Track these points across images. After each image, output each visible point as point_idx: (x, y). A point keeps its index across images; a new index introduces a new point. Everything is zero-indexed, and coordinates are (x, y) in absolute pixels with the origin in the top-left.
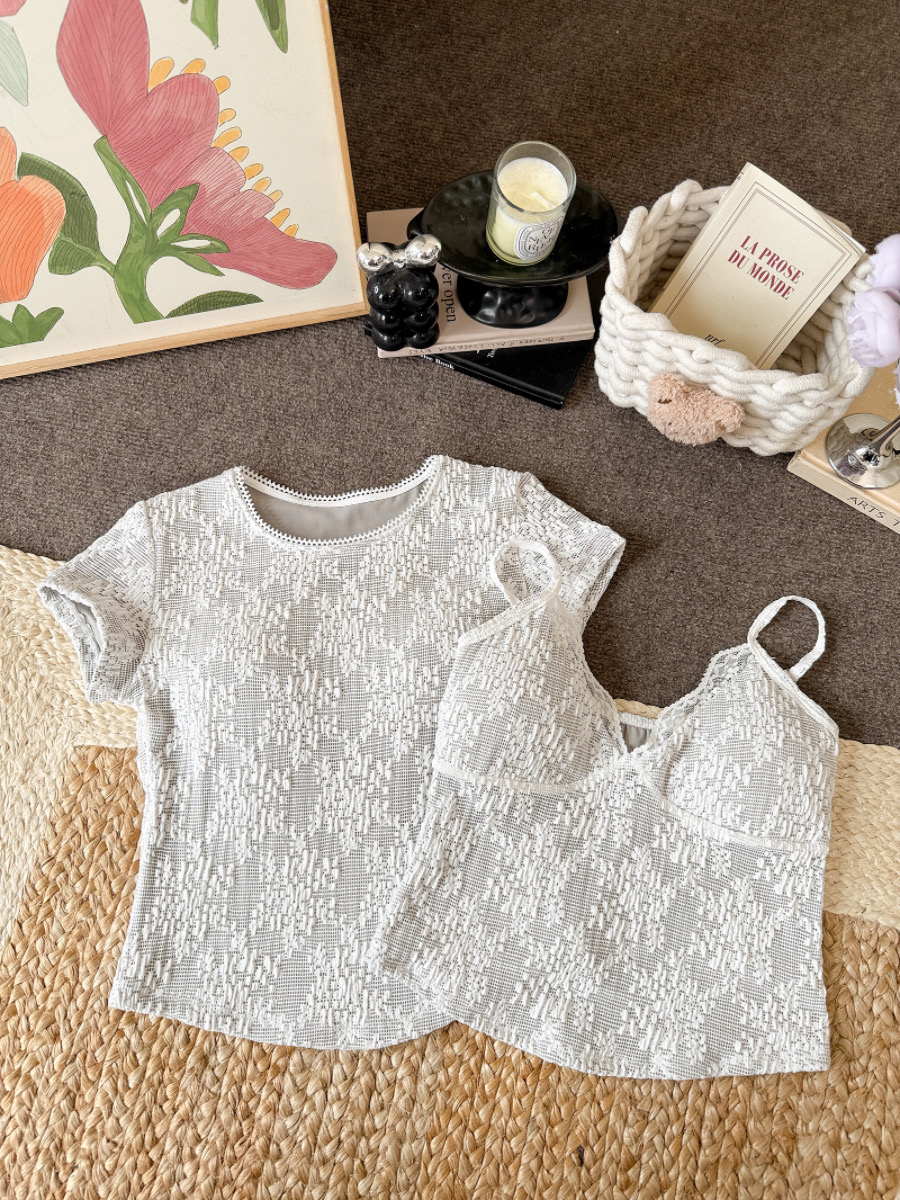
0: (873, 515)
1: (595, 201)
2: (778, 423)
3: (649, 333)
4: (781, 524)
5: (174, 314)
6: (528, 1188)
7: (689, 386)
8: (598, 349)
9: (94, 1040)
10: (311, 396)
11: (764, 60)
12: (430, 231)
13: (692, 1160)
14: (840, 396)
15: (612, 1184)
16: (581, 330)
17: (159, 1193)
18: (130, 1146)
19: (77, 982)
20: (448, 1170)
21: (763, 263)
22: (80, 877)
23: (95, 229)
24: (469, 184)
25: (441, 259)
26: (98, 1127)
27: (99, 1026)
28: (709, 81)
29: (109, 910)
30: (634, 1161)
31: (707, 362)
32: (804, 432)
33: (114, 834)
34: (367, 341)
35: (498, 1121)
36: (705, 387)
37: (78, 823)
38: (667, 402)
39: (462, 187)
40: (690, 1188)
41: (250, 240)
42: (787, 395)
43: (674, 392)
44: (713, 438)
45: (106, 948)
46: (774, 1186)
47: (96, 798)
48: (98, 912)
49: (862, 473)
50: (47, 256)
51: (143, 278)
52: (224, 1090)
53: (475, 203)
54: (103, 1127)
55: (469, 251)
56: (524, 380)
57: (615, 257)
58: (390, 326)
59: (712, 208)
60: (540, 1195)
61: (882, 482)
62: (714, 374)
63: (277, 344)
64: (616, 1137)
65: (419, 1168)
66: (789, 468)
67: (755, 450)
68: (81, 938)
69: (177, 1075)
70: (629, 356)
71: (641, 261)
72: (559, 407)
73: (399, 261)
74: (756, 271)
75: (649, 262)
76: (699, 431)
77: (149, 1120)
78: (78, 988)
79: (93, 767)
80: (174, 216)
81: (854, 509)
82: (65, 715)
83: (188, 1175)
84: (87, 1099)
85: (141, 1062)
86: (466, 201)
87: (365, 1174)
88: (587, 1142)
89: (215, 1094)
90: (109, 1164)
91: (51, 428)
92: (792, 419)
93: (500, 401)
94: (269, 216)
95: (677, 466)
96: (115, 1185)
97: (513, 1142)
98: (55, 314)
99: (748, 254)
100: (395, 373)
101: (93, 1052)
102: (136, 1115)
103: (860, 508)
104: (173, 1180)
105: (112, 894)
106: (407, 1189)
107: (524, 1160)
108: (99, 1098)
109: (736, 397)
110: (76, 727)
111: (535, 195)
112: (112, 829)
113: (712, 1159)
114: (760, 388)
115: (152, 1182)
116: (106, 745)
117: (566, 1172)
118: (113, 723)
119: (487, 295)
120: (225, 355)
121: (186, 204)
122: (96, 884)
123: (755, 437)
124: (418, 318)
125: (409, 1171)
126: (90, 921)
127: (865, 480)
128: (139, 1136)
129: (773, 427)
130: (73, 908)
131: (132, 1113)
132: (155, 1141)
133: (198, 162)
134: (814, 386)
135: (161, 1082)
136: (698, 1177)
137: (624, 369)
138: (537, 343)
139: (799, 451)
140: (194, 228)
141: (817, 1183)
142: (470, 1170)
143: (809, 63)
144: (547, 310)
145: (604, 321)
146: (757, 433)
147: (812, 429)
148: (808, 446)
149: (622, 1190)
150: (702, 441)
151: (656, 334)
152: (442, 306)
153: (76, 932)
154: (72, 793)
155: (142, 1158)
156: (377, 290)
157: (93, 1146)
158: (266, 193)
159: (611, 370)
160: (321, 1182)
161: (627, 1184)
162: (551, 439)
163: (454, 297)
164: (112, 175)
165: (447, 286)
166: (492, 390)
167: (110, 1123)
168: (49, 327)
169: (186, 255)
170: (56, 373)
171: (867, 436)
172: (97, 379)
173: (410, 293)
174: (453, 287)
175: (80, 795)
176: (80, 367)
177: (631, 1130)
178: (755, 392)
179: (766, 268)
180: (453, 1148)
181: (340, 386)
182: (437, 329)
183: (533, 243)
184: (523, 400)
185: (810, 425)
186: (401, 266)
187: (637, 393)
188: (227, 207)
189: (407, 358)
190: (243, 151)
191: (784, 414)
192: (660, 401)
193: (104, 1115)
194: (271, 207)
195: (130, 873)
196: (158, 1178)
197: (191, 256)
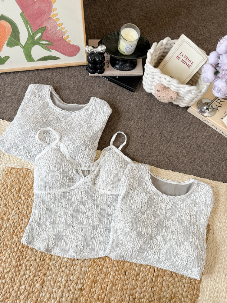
0: (207, 123)
1: (145, 41)
2: (185, 98)
3: (156, 73)
4: (185, 124)
5: (38, 60)
6: (112, 280)
7: (164, 87)
8: (144, 78)
9: (6, 240)
10: (71, 84)
11: (189, 11)
12: (104, 44)
13: (152, 275)
14: (200, 92)
15: (133, 280)
16: (140, 73)
17: (20, 278)
18: (14, 266)
19: (3, 225)
20: (93, 275)
21: (184, 59)
22: (5, 199)
23: (19, 36)
24: (114, 34)
25: (106, 51)
26: (6, 260)
27: (8, 236)
28: (175, 15)
29: (12, 208)
30: (138, 274)
31: (169, 81)
32: (191, 101)
33: (15, 189)
34: (86, 71)
35: (106, 265)
36: (168, 88)
37: (5, 186)
38: (159, 91)
39: (113, 34)
40: (151, 281)
41: (58, 43)
42: (188, 91)
43: (161, 88)
44: (170, 101)
45: (11, 217)
46: (172, 282)
47: (10, 180)
48: (9, 208)
49: (205, 113)
50: (6, 42)
51: (31, 50)
52: (38, 254)
53: (115, 39)
54: (7, 261)
55: (113, 50)
56: (125, 84)
57: (149, 54)
58: (93, 67)
59: (173, 45)
60: (115, 282)
61: (210, 115)
62: (171, 85)
63: (64, 70)
64: (134, 269)
65: (86, 274)
66: (188, 111)
67: (180, 105)
68: (5, 214)
69: (27, 249)
70: (151, 79)
71: (155, 56)
72: (133, 92)
73: (95, 51)
74: (183, 61)
75: (157, 57)
76: (166, 99)
77: (19, 260)
78: (3, 226)
79: (10, 172)
80: (39, 35)
81: (202, 122)
82: (4, 159)
83: (28, 274)
84: (4, 254)
85: (18, 245)
86: (113, 38)
87: (72, 275)
88: (127, 270)
89: (36, 255)
90: (8, 270)
91: (5, 87)
92: (189, 97)
93: (119, 89)
94: (63, 37)
95: (161, 108)
96: (10, 275)
97: (109, 269)
98: (7, 58)
99: (181, 57)
100: (93, 80)
101: (6, 242)
102: (16, 258)
103: (204, 121)
104: (24, 275)
105: (13, 204)
106: (83, 279)
107: (112, 273)
108: (7, 253)
109: (176, 91)
110: (6, 162)
111: (130, 37)
112: (14, 187)
113: (157, 274)
114: (181, 89)
115: (19, 275)
116: (14, 167)
117: (122, 277)
118: (16, 162)
119: (117, 62)
120: (50, 72)
121: (43, 32)
122: (9, 201)
123: (180, 102)
124: (99, 66)
125: (83, 275)
126: (7, 210)
127: (206, 115)
128: (16, 263)
129: (184, 99)
130: (3, 207)
131: (15, 257)
132: (20, 265)
133: (46, 21)
134: (194, 89)
135: (23, 251)
136: (154, 279)
137: (150, 83)
138: (129, 75)
139: (190, 106)
140: (44, 38)
141: (182, 281)
142: (98, 275)
143: (200, 13)
144: (132, 67)
145: (145, 70)
146: (180, 101)
147: (194, 101)
148: (192, 105)
149: (135, 281)
150: (167, 102)
151: (157, 74)
152: (106, 64)
153: (3, 212)
154: (4, 178)
155: (17, 269)
156: (89, 58)
157: (4, 265)
158: (63, 31)
159: (146, 83)
160: (61, 276)
161: (137, 280)
162: (131, 99)
163: (109, 62)
164: (24, 22)
165: (107, 59)
166: (117, 86)
167: (9, 260)
168: (6, 61)
169: (42, 45)
170: (7, 73)
171: (206, 104)
172: (17, 75)
173: (98, 59)
174: (109, 60)
175: (6, 179)
176: (13, 72)
177: (138, 268)
178: (180, 90)
179: (185, 60)
180: (95, 270)
181: (79, 82)
182: (104, 69)
183: (129, 49)
184: (124, 89)
185: (193, 99)
186: (96, 52)
187: (152, 89)
188: (53, 33)
189: (96, 76)
190: (58, 19)
191: (187, 96)
192: (157, 91)
193: (8, 258)
194: (64, 35)
195: (18, 199)
196: (20, 274)
197: (43, 45)
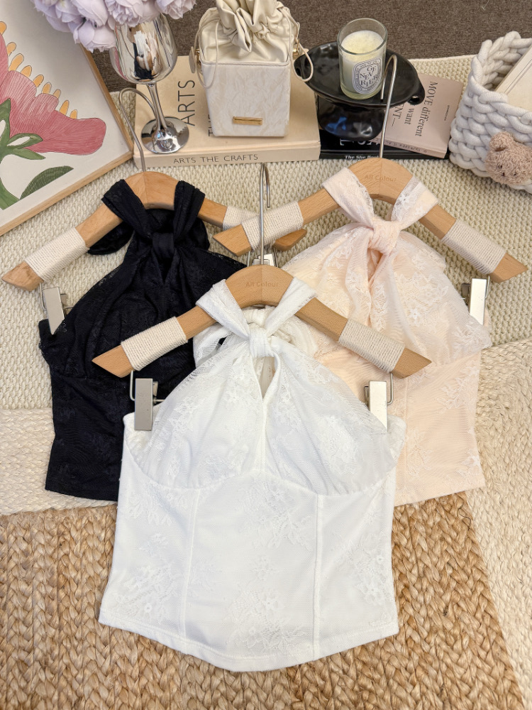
41: (52, 128)
80: (3, 125)
94: (57, 109)
133: (4, 84)
140: (16, 131)
158: (51, 93)
169: (17, 151)
188: (31, 110)
190: (29, 68)
194: (57, 102)
197: (22, 150)
